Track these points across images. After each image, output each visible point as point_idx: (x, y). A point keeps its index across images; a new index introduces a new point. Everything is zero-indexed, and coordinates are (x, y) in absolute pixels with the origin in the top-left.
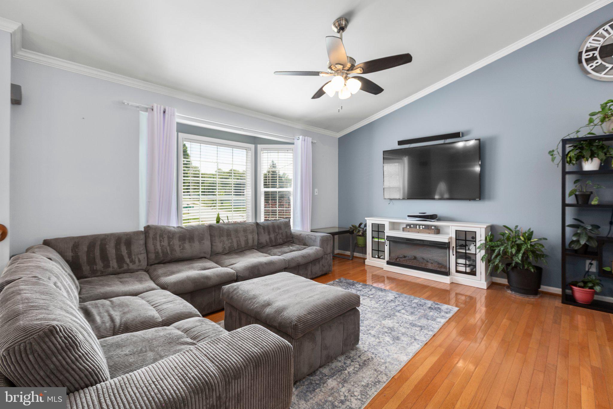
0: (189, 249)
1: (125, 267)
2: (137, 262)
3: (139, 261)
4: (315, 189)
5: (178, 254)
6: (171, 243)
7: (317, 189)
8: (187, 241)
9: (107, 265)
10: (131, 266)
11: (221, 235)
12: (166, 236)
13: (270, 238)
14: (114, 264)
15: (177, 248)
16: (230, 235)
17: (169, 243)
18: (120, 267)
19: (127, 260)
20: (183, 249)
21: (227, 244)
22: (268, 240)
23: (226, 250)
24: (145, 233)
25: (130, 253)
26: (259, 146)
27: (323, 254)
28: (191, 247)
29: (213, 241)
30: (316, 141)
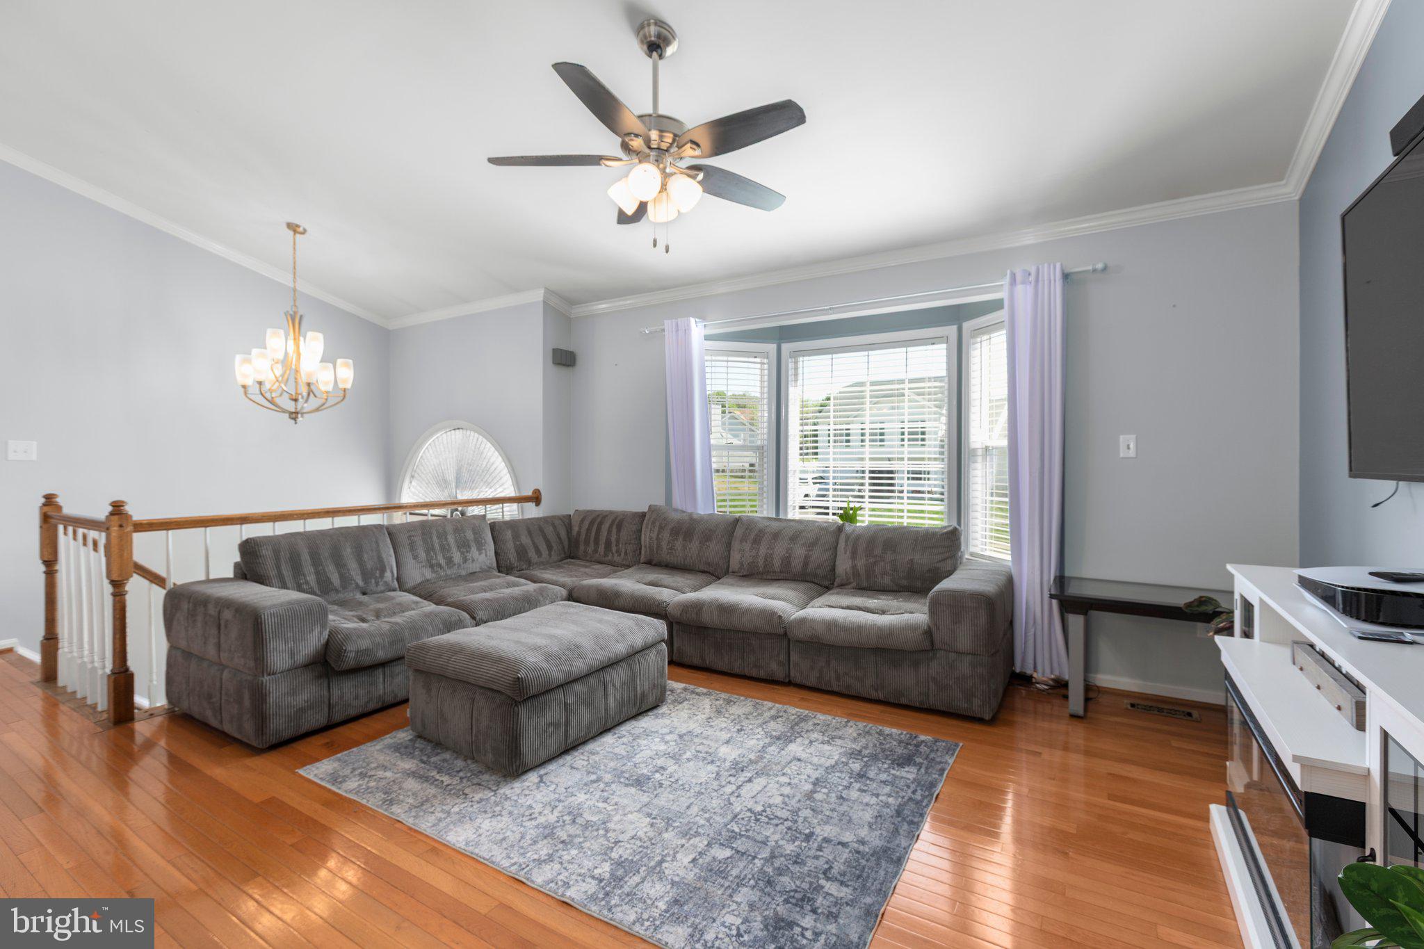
1: (610, 558)
2: (623, 554)
3: (626, 554)
4: (1122, 439)
5: (664, 555)
6: (660, 536)
7: (1131, 439)
8: (681, 538)
9: (596, 551)
10: (616, 558)
11: (744, 538)
12: (657, 524)
14: (601, 549)
15: (664, 545)
17: (658, 536)
18: (606, 555)
19: (614, 549)
20: (671, 549)
21: (749, 557)
23: (744, 569)
24: (643, 515)
25: (618, 541)
26: (967, 326)
27: (927, 645)
28: (684, 547)
29: (729, 546)
30: (1100, 266)
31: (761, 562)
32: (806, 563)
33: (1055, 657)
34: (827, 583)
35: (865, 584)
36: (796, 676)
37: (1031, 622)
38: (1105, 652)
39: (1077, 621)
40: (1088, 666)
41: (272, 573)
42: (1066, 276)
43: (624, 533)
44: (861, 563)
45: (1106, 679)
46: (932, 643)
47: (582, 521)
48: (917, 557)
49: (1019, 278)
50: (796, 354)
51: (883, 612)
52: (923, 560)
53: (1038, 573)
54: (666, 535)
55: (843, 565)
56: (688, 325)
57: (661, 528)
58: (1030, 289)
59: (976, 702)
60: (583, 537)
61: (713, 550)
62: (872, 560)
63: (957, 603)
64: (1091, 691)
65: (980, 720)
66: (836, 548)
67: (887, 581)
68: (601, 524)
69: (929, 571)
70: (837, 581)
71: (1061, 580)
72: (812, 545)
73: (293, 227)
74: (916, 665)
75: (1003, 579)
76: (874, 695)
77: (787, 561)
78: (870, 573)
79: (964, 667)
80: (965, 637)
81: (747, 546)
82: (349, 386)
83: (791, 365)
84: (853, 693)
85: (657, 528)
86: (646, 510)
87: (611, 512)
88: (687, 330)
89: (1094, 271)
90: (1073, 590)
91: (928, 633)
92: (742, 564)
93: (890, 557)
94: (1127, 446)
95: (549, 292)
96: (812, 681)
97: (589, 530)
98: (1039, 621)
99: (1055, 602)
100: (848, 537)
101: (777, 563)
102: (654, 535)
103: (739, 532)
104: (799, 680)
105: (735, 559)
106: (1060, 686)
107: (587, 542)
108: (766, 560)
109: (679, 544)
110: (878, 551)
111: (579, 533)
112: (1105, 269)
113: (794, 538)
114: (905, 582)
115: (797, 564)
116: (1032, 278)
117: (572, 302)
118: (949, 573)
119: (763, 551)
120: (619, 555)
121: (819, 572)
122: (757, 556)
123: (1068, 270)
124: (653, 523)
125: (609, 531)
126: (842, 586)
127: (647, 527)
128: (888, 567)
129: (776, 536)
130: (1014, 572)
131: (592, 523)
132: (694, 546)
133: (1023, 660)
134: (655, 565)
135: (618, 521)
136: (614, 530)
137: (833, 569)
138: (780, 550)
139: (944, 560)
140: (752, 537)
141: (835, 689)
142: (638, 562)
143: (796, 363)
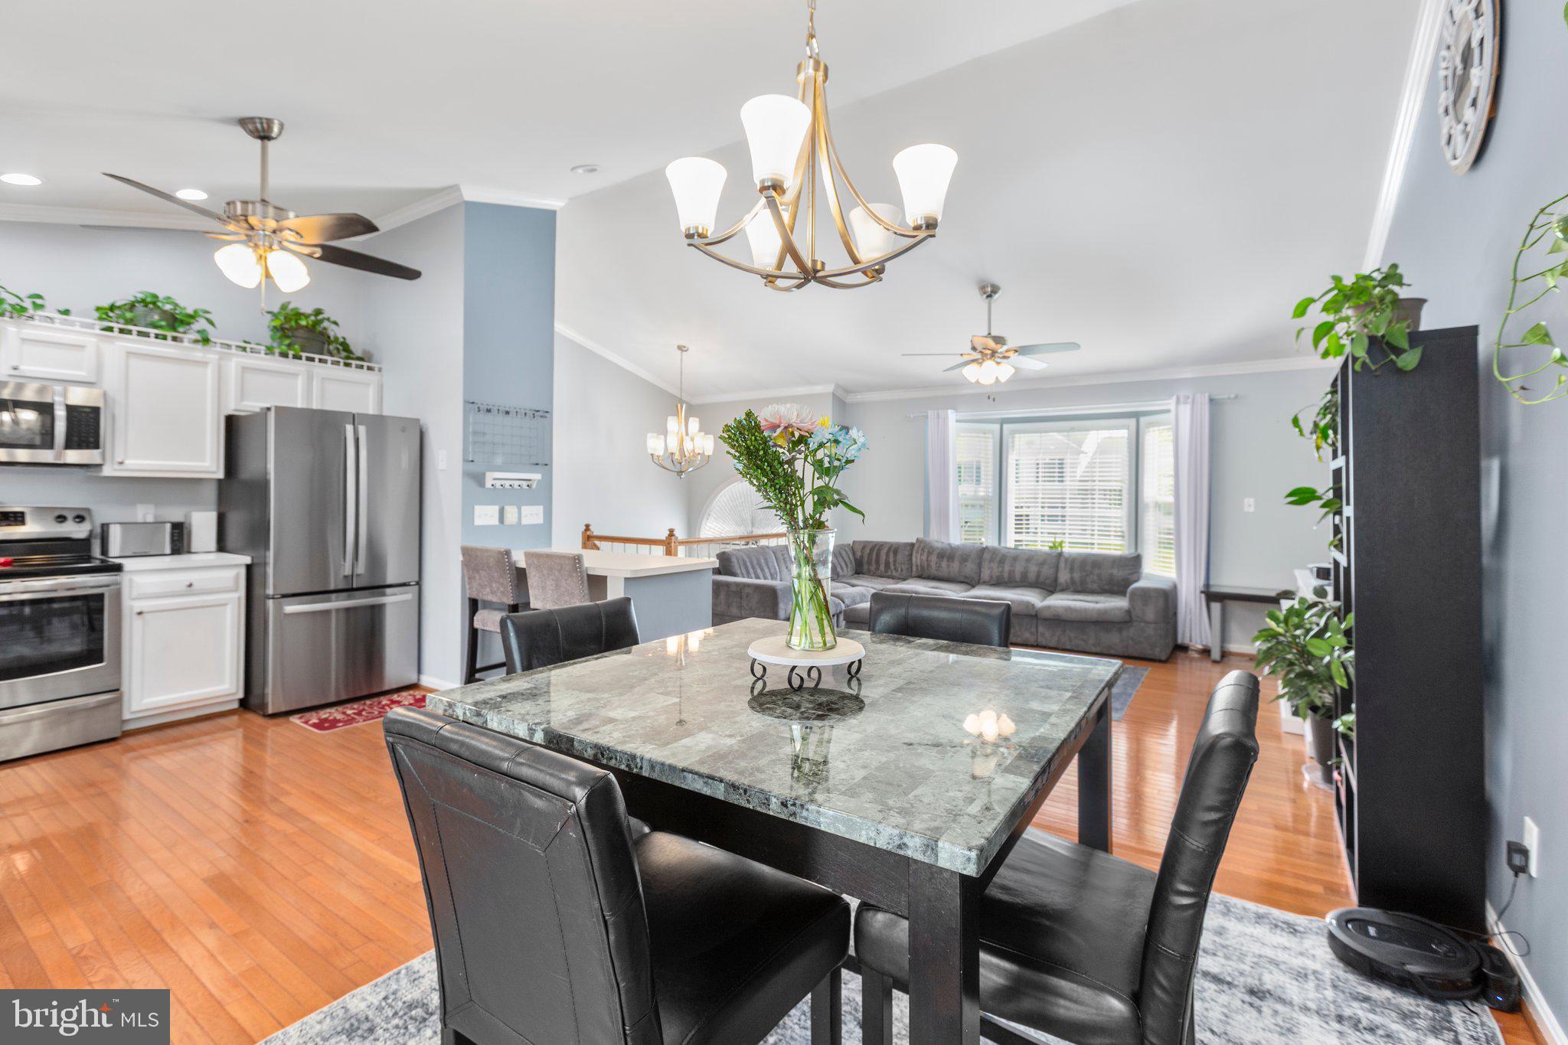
0: (945, 568)
1: (889, 573)
2: (899, 571)
3: (902, 570)
4: (1246, 500)
5: (933, 571)
6: (928, 559)
7: (1252, 501)
8: (945, 560)
9: (877, 569)
10: (894, 573)
11: (991, 561)
12: (926, 551)
13: (1072, 578)
14: (882, 567)
15: (933, 565)
16: (1003, 563)
18: (886, 572)
19: (892, 567)
20: (938, 567)
21: (996, 572)
22: (1069, 581)
24: (912, 545)
25: (895, 561)
26: (1143, 420)
27: (1127, 619)
28: (948, 566)
29: (980, 565)
30: (1233, 396)
31: (1006, 575)
32: (1038, 575)
33: (1203, 634)
34: (1051, 589)
35: (1080, 589)
36: (1042, 641)
37: (1188, 612)
38: (1235, 630)
39: (1216, 607)
40: (1224, 637)
41: (739, 572)
42: (1211, 400)
43: (899, 558)
44: (1077, 576)
45: (1234, 647)
46: (1130, 617)
47: (864, 548)
48: (1115, 572)
49: (1182, 400)
50: (1014, 432)
51: (1097, 603)
52: (1118, 573)
53: (1193, 581)
54: (934, 558)
55: (1064, 577)
56: (947, 416)
57: (930, 553)
58: (1188, 407)
59: (1157, 650)
60: (866, 559)
61: (970, 568)
62: (1084, 574)
63: (1146, 594)
64: (1224, 654)
65: (1160, 661)
66: (1057, 567)
67: (1095, 586)
68: (879, 551)
69: (1123, 580)
70: (1059, 588)
71: (1207, 585)
72: (1042, 564)
73: (681, 348)
74: (1120, 630)
75: (1171, 584)
76: (1094, 649)
77: (1025, 575)
78: (1083, 582)
79: (1150, 630)
80: (1150, 614)
81: (994, 565)
82: (711, 454)
83: (1010, 440)
84: (1080, 649)
85: (926, 554)
86: (914, 541)
87: (886, 543)
88: (946, 418)
89: (1229, 398)
90: (1213, 589)
91: (1129, 612)
92: (991, 577)
93: (1096, 571)
94: (1249, 504)
95: (838, 386)
96: (1052, 644)
97: (870, 554)
98: (1193, 610)
99: (1203, 596)
100: (1066, 560)
101: (1018, 576)
102: (924, 558)
103: (987, 556)
104: (1044, 644)
105: (986, 574)
106: (1206, 652)
107: (869, 563)
108: (1010, 574)
109: (944, 564)
110: (1088, 568)
111: (862, 557)
112: (1236, 397)
113: (1029, 560)
114: (1106, 587)
115: (1032, 576)
116: (1190, 400)
117: (848, 391)
118: (1136, 581)
119: (1007, 568)
120: (897, 571)
121: (1047, 582)
122: (1003, 571)
123: (1213, 397)
124: (923, 550)
125: (887, 555)
126: (1063, 590)
127: (917, 552)
128: (1095, 578)
129: (1015, 559)
130: (1177, 582)
131: (872, 550)
132: (956, 565)
133: (1183, 634)
134: (924, 578)
135: (894, 549)
136: (891, 555)
137: (1056, 579)
138: (1019, 568)
139: (1132, 574)
140: (998, 559)
141: (1068, 647)
142: (911, 577)
143: (1013, 438)
